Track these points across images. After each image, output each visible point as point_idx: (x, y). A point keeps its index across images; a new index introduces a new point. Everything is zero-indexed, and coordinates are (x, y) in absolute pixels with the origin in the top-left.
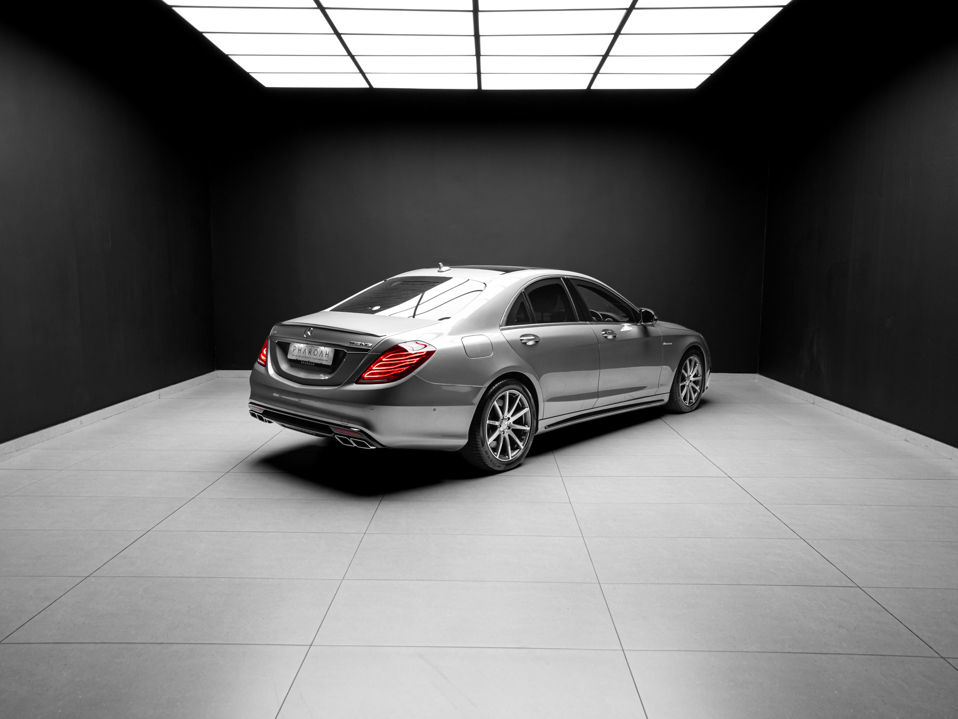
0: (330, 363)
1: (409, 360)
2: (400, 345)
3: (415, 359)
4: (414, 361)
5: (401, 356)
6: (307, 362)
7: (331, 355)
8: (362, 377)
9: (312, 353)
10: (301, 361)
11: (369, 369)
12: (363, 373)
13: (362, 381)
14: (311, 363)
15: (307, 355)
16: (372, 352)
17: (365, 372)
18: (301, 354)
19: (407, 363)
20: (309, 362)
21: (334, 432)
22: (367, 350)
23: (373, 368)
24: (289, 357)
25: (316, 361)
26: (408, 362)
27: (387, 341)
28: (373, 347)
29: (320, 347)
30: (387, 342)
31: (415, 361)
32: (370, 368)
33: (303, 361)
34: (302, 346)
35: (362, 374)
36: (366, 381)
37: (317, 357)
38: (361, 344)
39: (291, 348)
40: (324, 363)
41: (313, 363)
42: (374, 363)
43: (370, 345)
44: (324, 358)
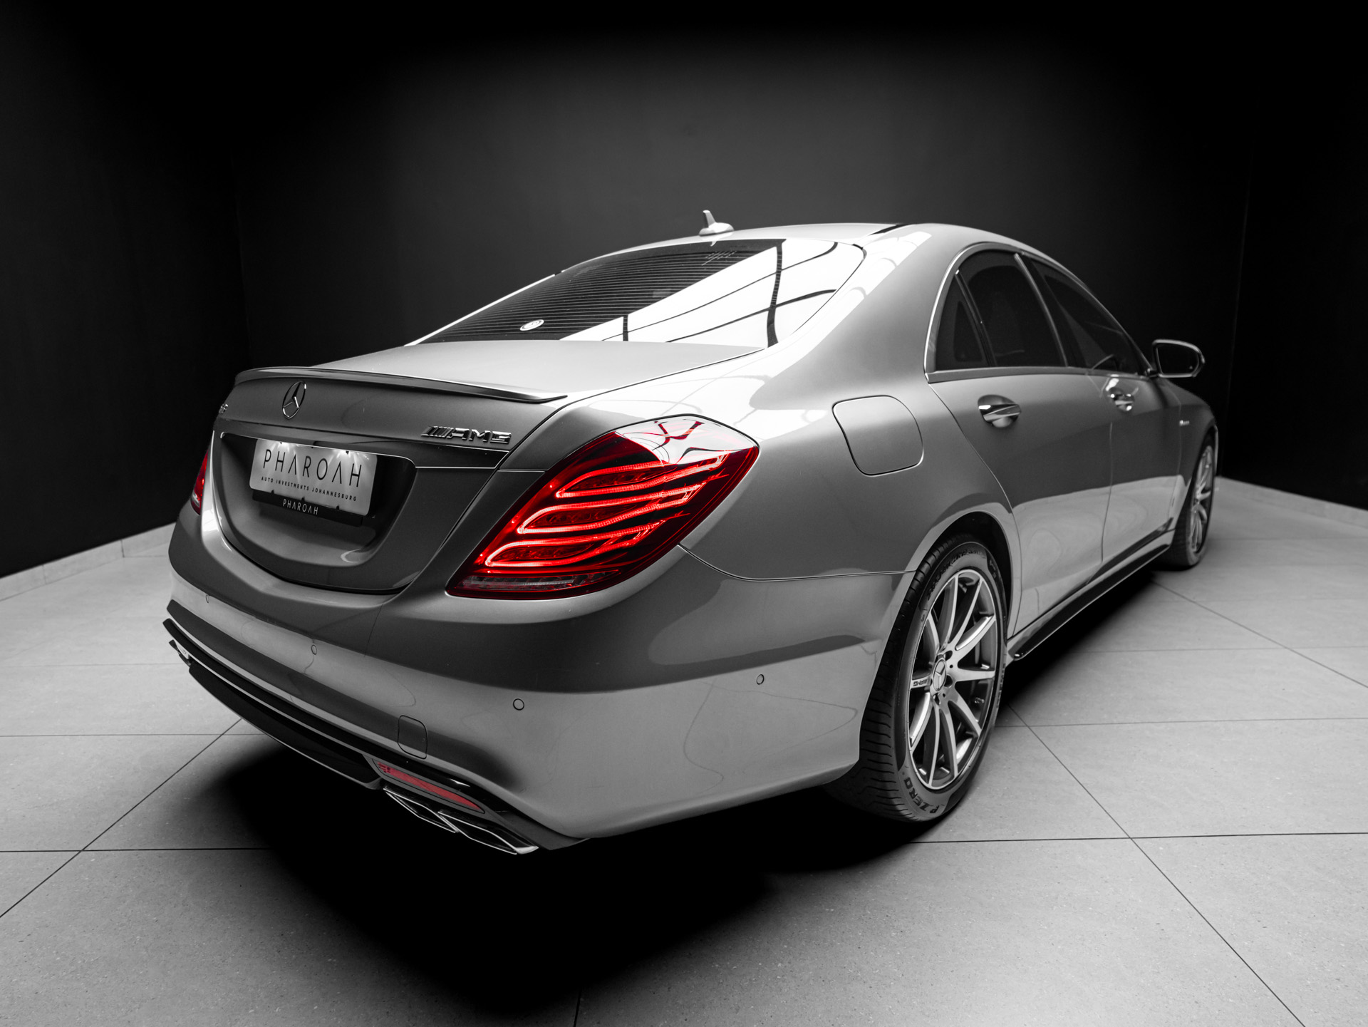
0: (362, 508)
1: (662, 495)
2: (620, 432)
3: (685, 490)
4: (681, 496)
5: (629, 477)
6: (297, 501)
7: (368, 478)
8: (473, 567)
9: (312, 470)
10: (281, 498)
11: (502, 533)
12: (480, 549)
13: (472, 582)
14: (309, 504)
15: (299, 478)
16: (510, 467)
17: (487, 546)
18: (284, 476)
19: (658, 506)
20: (303, 501)
21: (379, 776)
22: (493, 457)
23: (520, 531)
24: (256, 483)
25: (324, 500)
26: (658, 502)
27: (568, 418)
28: (512, 444)
29: (335, 450)
30: (569, 423)
31: (684, 499)
32: (508, 530)
33: (288, 499)
34: (286, 447)
35: (476, 555)
36: (493, 585)
37: (327, 485)
38: (466, 434)
39: (260, 457)
40: (348, 506)
41: (314, 505)
42: (521, 508)
43: (502, 434)
44: (347, 489)
